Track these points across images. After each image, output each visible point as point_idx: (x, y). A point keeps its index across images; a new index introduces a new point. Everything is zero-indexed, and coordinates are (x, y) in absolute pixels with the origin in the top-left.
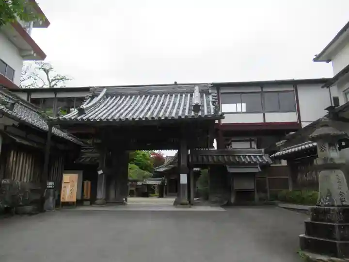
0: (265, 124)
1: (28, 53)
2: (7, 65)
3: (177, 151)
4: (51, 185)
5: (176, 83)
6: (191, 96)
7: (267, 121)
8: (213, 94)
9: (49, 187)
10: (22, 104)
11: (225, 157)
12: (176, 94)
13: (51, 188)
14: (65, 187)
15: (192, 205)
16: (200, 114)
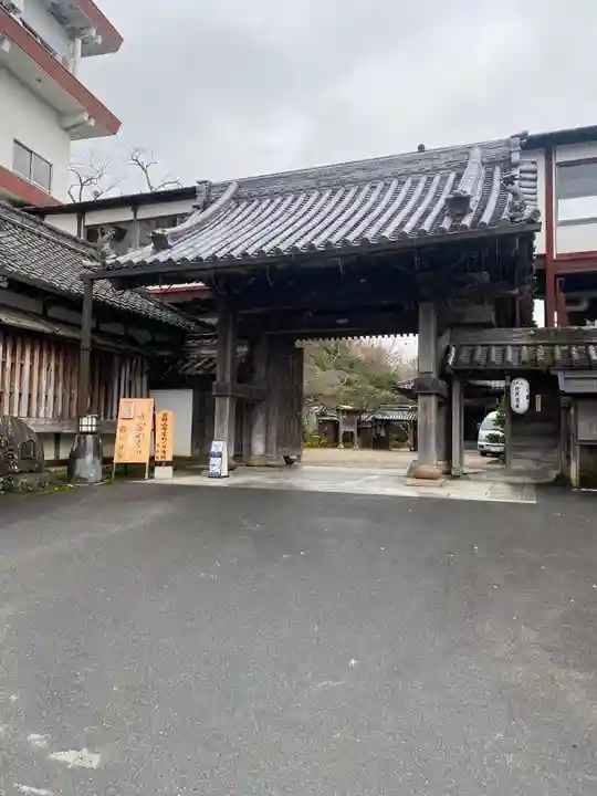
1: (78, 119)
2: (31, 152)
4: (88, 426)
5: (421, 148)
6: (459, 177)
8: (524, 167)
9: (84, 429)
10: (48, 239)
11: (557, 350)
12: (415, 177)
13: (87, 433)
14: (123, 429)
15: (457, 477)
16: (467, 221)
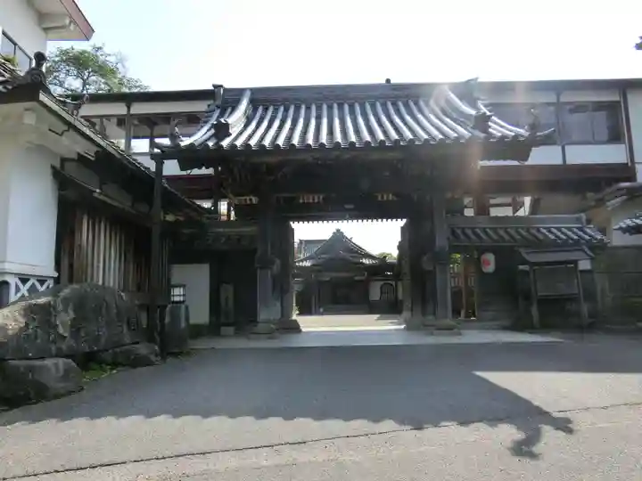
0: (565, 168)
2: (15, 44)
3: (405, 220)
4: (180, 295)
5: (388, 81)
7: (569, 162)
9: (177, 299)
13: (179, 302)
